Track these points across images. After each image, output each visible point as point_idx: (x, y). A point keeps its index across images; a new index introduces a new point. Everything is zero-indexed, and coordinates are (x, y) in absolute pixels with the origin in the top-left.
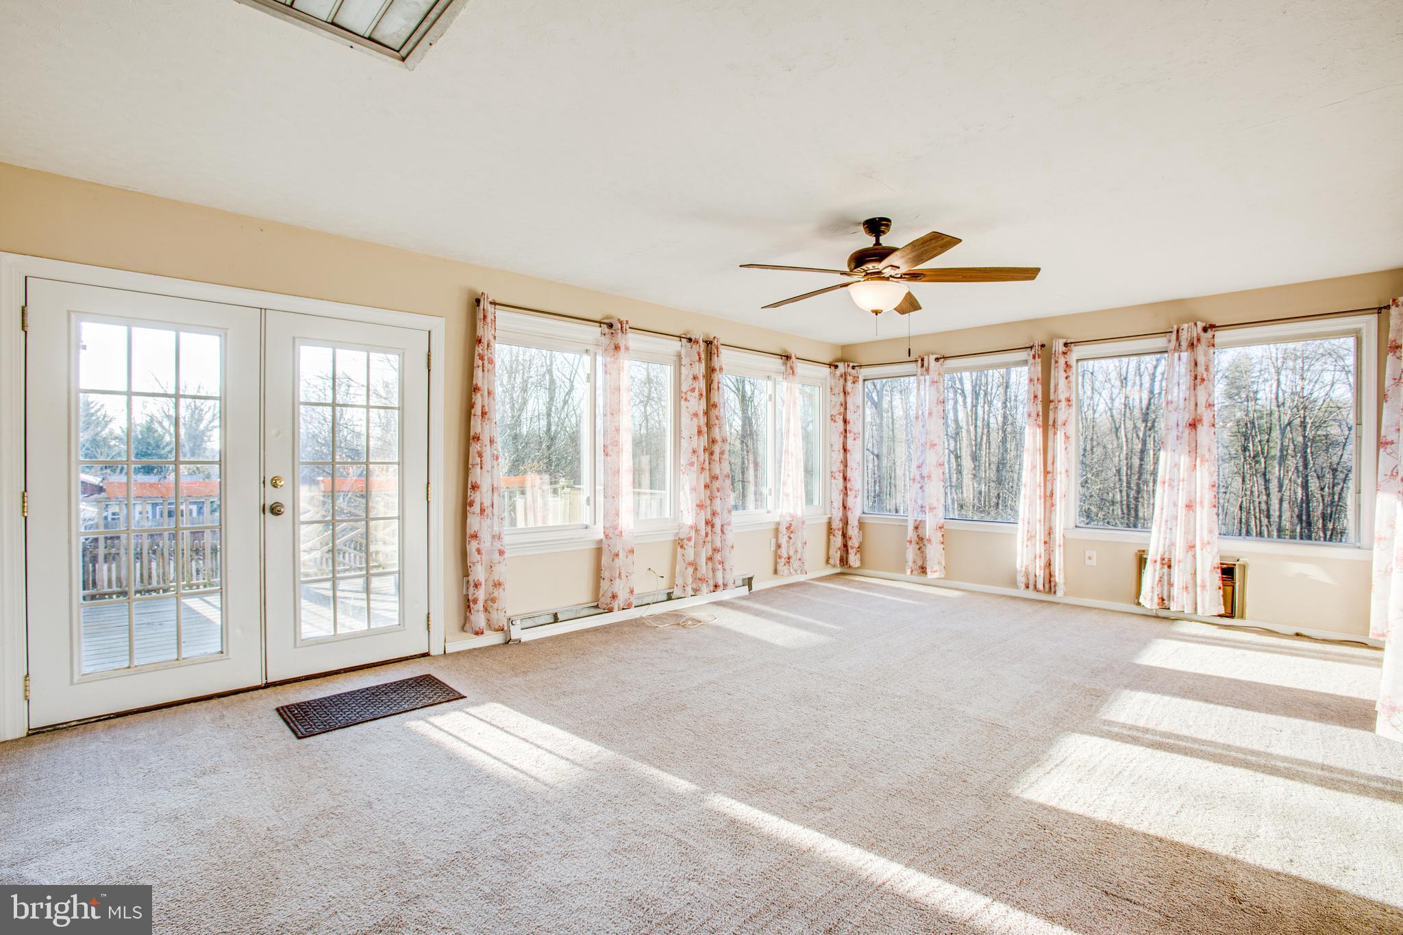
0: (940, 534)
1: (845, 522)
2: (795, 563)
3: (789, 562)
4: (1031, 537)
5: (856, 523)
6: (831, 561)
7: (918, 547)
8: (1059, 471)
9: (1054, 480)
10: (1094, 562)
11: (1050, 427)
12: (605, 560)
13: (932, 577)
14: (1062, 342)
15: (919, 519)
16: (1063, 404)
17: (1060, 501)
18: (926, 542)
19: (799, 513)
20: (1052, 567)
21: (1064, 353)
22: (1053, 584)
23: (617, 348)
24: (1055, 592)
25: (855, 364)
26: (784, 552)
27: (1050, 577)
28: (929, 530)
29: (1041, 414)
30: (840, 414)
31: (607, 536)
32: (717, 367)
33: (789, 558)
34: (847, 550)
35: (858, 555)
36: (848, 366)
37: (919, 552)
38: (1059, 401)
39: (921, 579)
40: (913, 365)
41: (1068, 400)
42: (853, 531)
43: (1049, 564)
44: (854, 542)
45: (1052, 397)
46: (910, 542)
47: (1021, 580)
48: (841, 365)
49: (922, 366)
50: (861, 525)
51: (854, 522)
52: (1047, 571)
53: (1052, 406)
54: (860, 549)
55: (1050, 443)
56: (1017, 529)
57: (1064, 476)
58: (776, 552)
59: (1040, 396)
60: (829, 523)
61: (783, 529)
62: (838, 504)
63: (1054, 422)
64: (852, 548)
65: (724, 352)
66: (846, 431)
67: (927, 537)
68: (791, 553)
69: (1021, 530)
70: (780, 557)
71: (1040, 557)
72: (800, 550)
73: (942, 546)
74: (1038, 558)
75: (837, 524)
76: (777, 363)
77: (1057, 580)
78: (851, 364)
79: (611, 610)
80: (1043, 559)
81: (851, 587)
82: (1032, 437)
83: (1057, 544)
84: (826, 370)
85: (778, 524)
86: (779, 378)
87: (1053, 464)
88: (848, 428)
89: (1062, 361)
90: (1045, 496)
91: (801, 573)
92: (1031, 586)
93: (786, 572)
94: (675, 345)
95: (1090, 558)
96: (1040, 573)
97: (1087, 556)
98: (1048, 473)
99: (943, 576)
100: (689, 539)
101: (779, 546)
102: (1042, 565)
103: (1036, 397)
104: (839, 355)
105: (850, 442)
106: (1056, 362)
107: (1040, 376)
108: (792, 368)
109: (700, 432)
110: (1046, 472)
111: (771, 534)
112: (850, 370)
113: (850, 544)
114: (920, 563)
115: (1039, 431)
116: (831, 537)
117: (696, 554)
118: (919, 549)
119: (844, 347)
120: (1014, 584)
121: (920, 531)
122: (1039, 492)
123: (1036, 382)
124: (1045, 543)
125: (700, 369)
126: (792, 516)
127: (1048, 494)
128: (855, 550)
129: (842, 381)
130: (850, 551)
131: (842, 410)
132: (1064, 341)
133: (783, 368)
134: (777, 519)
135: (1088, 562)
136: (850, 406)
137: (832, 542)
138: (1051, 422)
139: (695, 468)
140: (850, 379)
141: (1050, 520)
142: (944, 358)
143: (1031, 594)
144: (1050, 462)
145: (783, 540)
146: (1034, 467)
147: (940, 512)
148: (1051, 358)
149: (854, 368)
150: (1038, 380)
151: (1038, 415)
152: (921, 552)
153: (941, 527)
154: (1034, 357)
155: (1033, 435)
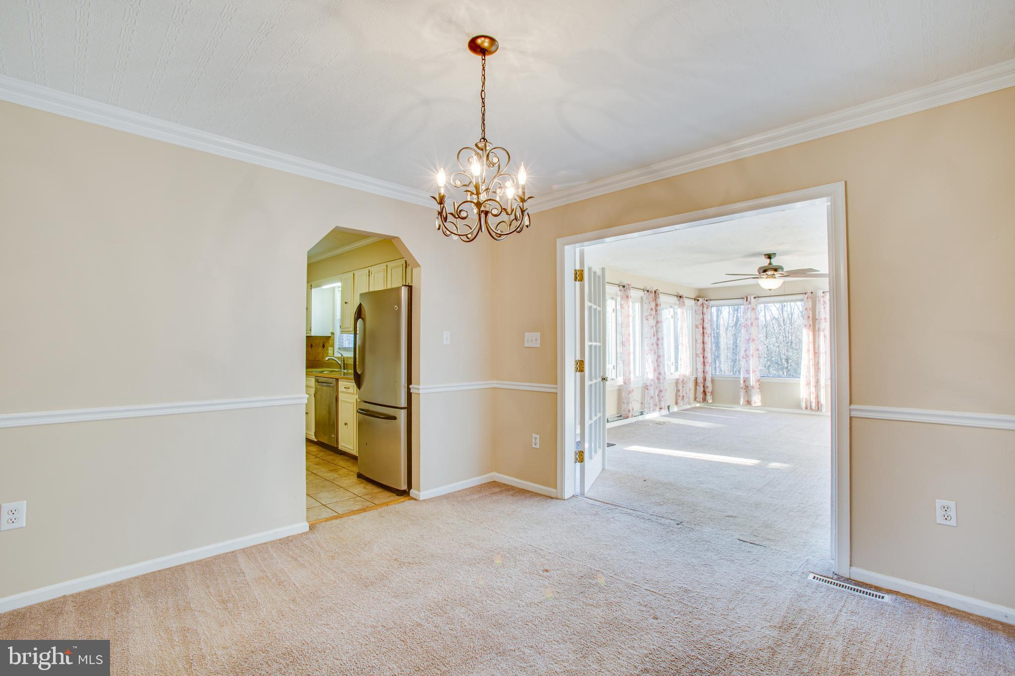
0: (758, 384)
1: (705, 379)
2: (686, 400)
3: (683, 399)
4: (808, 384)
5: (710, 380)
6: (698, 399)
8: (822, 352)
9: (819, 356)
11: (817, 332)
12: (624, 394)
13: (754, 406)
14: (822, 291)
15: (746, 377)
16: (823, 320)
17: (823, 366)
18: (750, 388)
19: (688, 374)
20: (819, 398)
21: (823, 297)
22: (820, 406)
23: (627, 297)
24: (821, 410)
25: (708, 299)
26: (681, 394)
27: (818, 403)
28: (752, 381)
29: (812, 325)
30: (701, 324)
31: (625, 383)
32: (659, 304)
33: (683, 397)
34: (705, 394)
35: (711, 396)
36: (704, 300)
37: (746, 394)
38: (821, 319)
39: (749, 407)
40: (741, 300)
41: (825, 319)
42: (709, 384)
43: (817, 397)
44: (709, 390)
45: (817, 317)
46: (742, 388)
47: (803, 405)
48: (701, 299)
49: (747, 300)
50: (713, 381)
52: (817, 400)
53: (817, 321)
54: (712, 393)
55: (817, 339)
56: (800, 381)
57: (824, 354)
58: (676, 394)
59: (811, 317)
60: (696, 379)
61: (680, 382)
62: (700, 370)
63: (819, 329)
64: (709, 392)
65: (661, 296)
66: (703, 333)
67: (751, 384)
68: (684, 394)
69: (802, 380)
70: (679, 396)
71: (813, 393)
72: (688, 393)
73: (760, 390)
74: (812, 394)
75: (700, 380)
76: (675, 299)
77: (822, 403)
78: (706, 299)
79: (627, 418)
80: (814, 394)
82: (806, 336)
83: (822, 387)
84: (693, 302)
85: (678, 380)
86: (676, 307)
87: (818, 349)
88: (705, 332)
89: (822, 300)
90: (815, 364)
91: (689, 404)
92: (809, 408)
93: (682, 404)
94: (641, 293)
96: (813, 401)
98: (816, 353)
99: (760, 405)
100: (651, 386)
101: (678, 391)
102: (814, 397)
103: (809, 317)
104: (698, 294)
105: (706, 338)
106: (819, 301)
107: (811, 307)
108: (683, 302)
109: (654, 335)
110: (815, 353)
111: (674, 385)
112: (705, 302)
113: (707, 390)
114: (747, 399)
115: (811, 334)
116: (697, 387)
117: (654, 393)
118: (746, 392)
119: (700, 290)
120: (799, 407)
121: (746, 383)
122: (812, 362)
123: (809, 310)
124: (815, 387)
125: (653, 305)
126: (684, 376)
127: (816, 363)
128: (710, 393)
129: (701, 307)
130: (707, 394)
131: (702, 322)
132: (823, 291)
133: (678, 302)
134: (677, 377)
136: (706, 320)
137: (698, 389)
138: (817, 329)
139: (653, 352)
140: (705, 306)
141: (817, 375)
142: (758, 297)
143: (808, 412)
144: (817, 348)
145: (680, 387)
146: (809, 350)
147: (758, 373)
148: (816, 299)
149: (707, 300)
150: (810, 309)
151: (810, 326)
152: (748, 394)
153: (759, 381)
154: (808, 298)
155: (808, 335)
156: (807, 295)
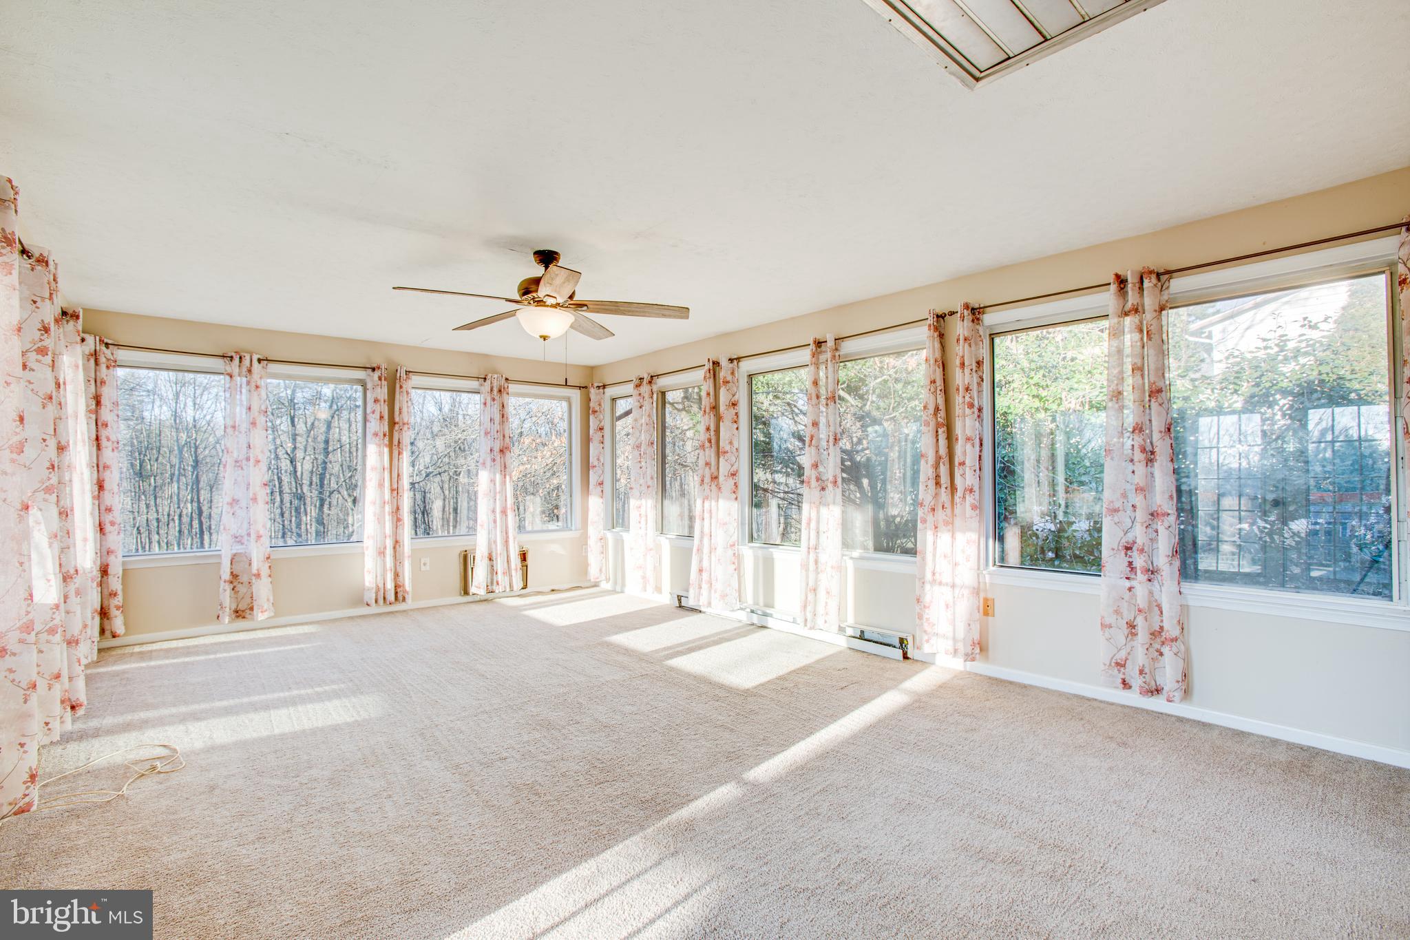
0: (267, 565)
1: (106, 572)
7: (232, 587)
8: (405, 488)
9: (398, 498)
10: (428, 568)
11: (395, 447)
13: (263, 618)
15: (237, 552)
16: (407, 426)
17: (408, 516)
20: (401, 578)
21: (406, 378)
22: (399, 594)
24: (404, 599)
25: (110, 342)
27: (399, 588)
28: (257, 563)
29: (386, 433)
30: (91, 411)
34: (109, 614)
35: (122, 619)
36: (101, 343)
37: (233, 592)
38: (403, 424)
39: (238, 625)
41: (408, 423)
42: (115, 584)
43: (396, 576)
44: (120, 600)
45: (397, 420)
46: (224, 582)
47: (371, 598)
48: (89, 339)
49: (242, 365)
51: (116, 569)
52: (396, 583)
53: (397, 427)
55: (395, 463)
56: (363, 546)
59: (386, 417)
63: (399, 442)
64: (117, 608)
66: (98, 437)
67: (255, 572)
69: (368, 547)
71: (389, 571)
73: (270, 580)
74: (386, 573)
77: (406, 589)
78: (106, 342)
80: (391, 572)
81: (126, 663)
82: (379, 456)
88: (102, 433)
89: (404, 385)
92: (381, 601)
95: (425, 564)
96: (390, 586)
97: (422, 562)
99: (272, 614)
102: (391, 577)
103: (382, 417)
105: (106, 453)
107: (386, 398)
110: (393, 489)
112: (104, 349)
113: (112, 604)
115: (385, 450)
118: (233, 589)
122: (387, 508)
123: (383, 403)
127: (393, 510)
128: (121, 610)
129: (92, 361)
130: (114, 613)
132: (406, 369)
135: (423, 568)
136: (105, 400)
138: (396, 442)
140: (102, 361)
141: (396, 534)
143: (380, 609)
146: (381, 485)
147: (266, 541)
148: (395, 383)
149: (107, 345)
150: (385, 401)
151: (385, 435)
152: (237, 592)
153: (268, 558)
154: (380, 379)
155: (381, 454)
156: (377, 374)
